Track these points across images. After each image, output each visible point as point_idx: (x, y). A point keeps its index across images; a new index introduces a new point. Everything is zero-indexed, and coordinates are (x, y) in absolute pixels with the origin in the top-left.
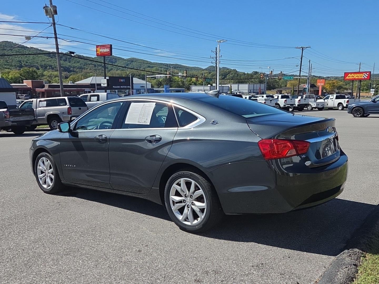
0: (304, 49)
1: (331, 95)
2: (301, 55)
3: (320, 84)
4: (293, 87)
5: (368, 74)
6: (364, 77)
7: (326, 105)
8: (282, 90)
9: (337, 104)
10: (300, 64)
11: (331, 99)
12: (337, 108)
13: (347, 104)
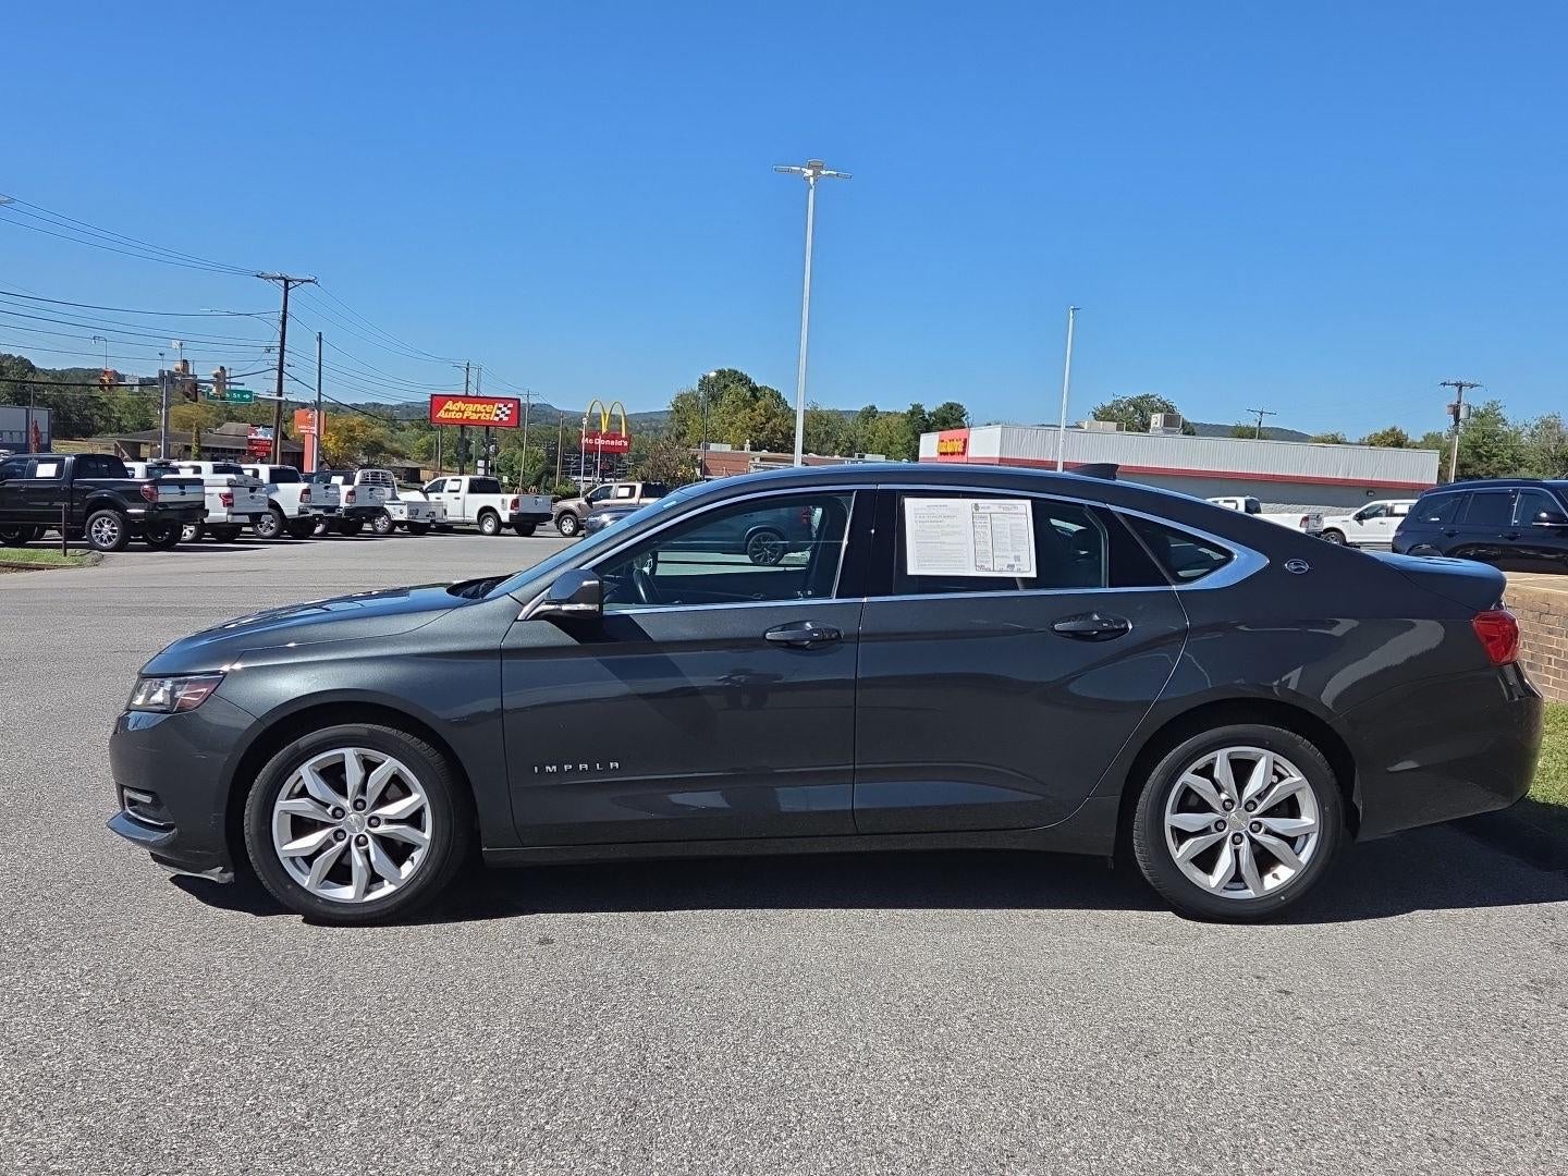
0: (291, 284)
1: (449, 478)
2: (281, 309)
3: (307, 429)
4: (198, 432)
5: (510, 405)
6: (497, 415)
7: (439, 513)
8: (140, 443)
9: (477, 511)
10: (279, 344)
11: (450, 491)
12: (477, 528)
13: (513, 511)
